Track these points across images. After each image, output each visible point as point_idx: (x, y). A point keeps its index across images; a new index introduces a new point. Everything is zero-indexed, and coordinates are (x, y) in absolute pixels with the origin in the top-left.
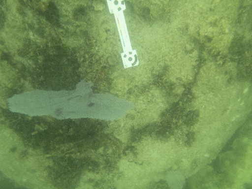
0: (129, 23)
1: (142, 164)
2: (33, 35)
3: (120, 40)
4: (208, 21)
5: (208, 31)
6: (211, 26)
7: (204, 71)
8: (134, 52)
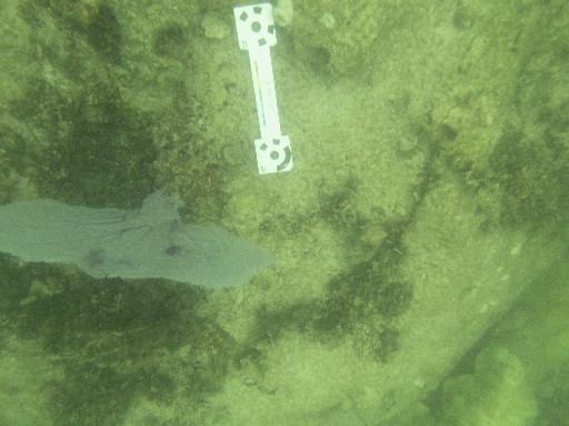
0: (279, 74)
1: (273, 393)
2: (54, 73)
3: (255, 111)
4: (451, 94)
5: (451, 115)
6: (458, 105)
7: (433, 201)
8: (286, 141)
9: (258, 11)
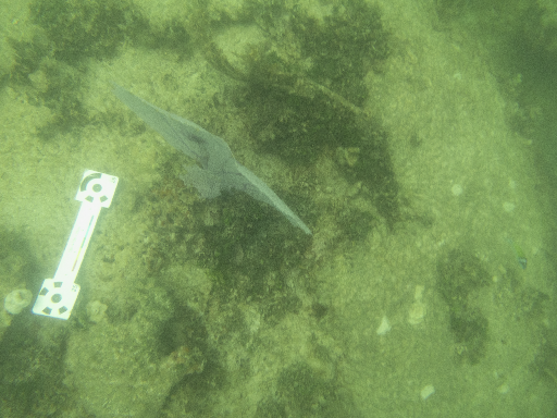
8: (80, 196)
9: (47, 310)
